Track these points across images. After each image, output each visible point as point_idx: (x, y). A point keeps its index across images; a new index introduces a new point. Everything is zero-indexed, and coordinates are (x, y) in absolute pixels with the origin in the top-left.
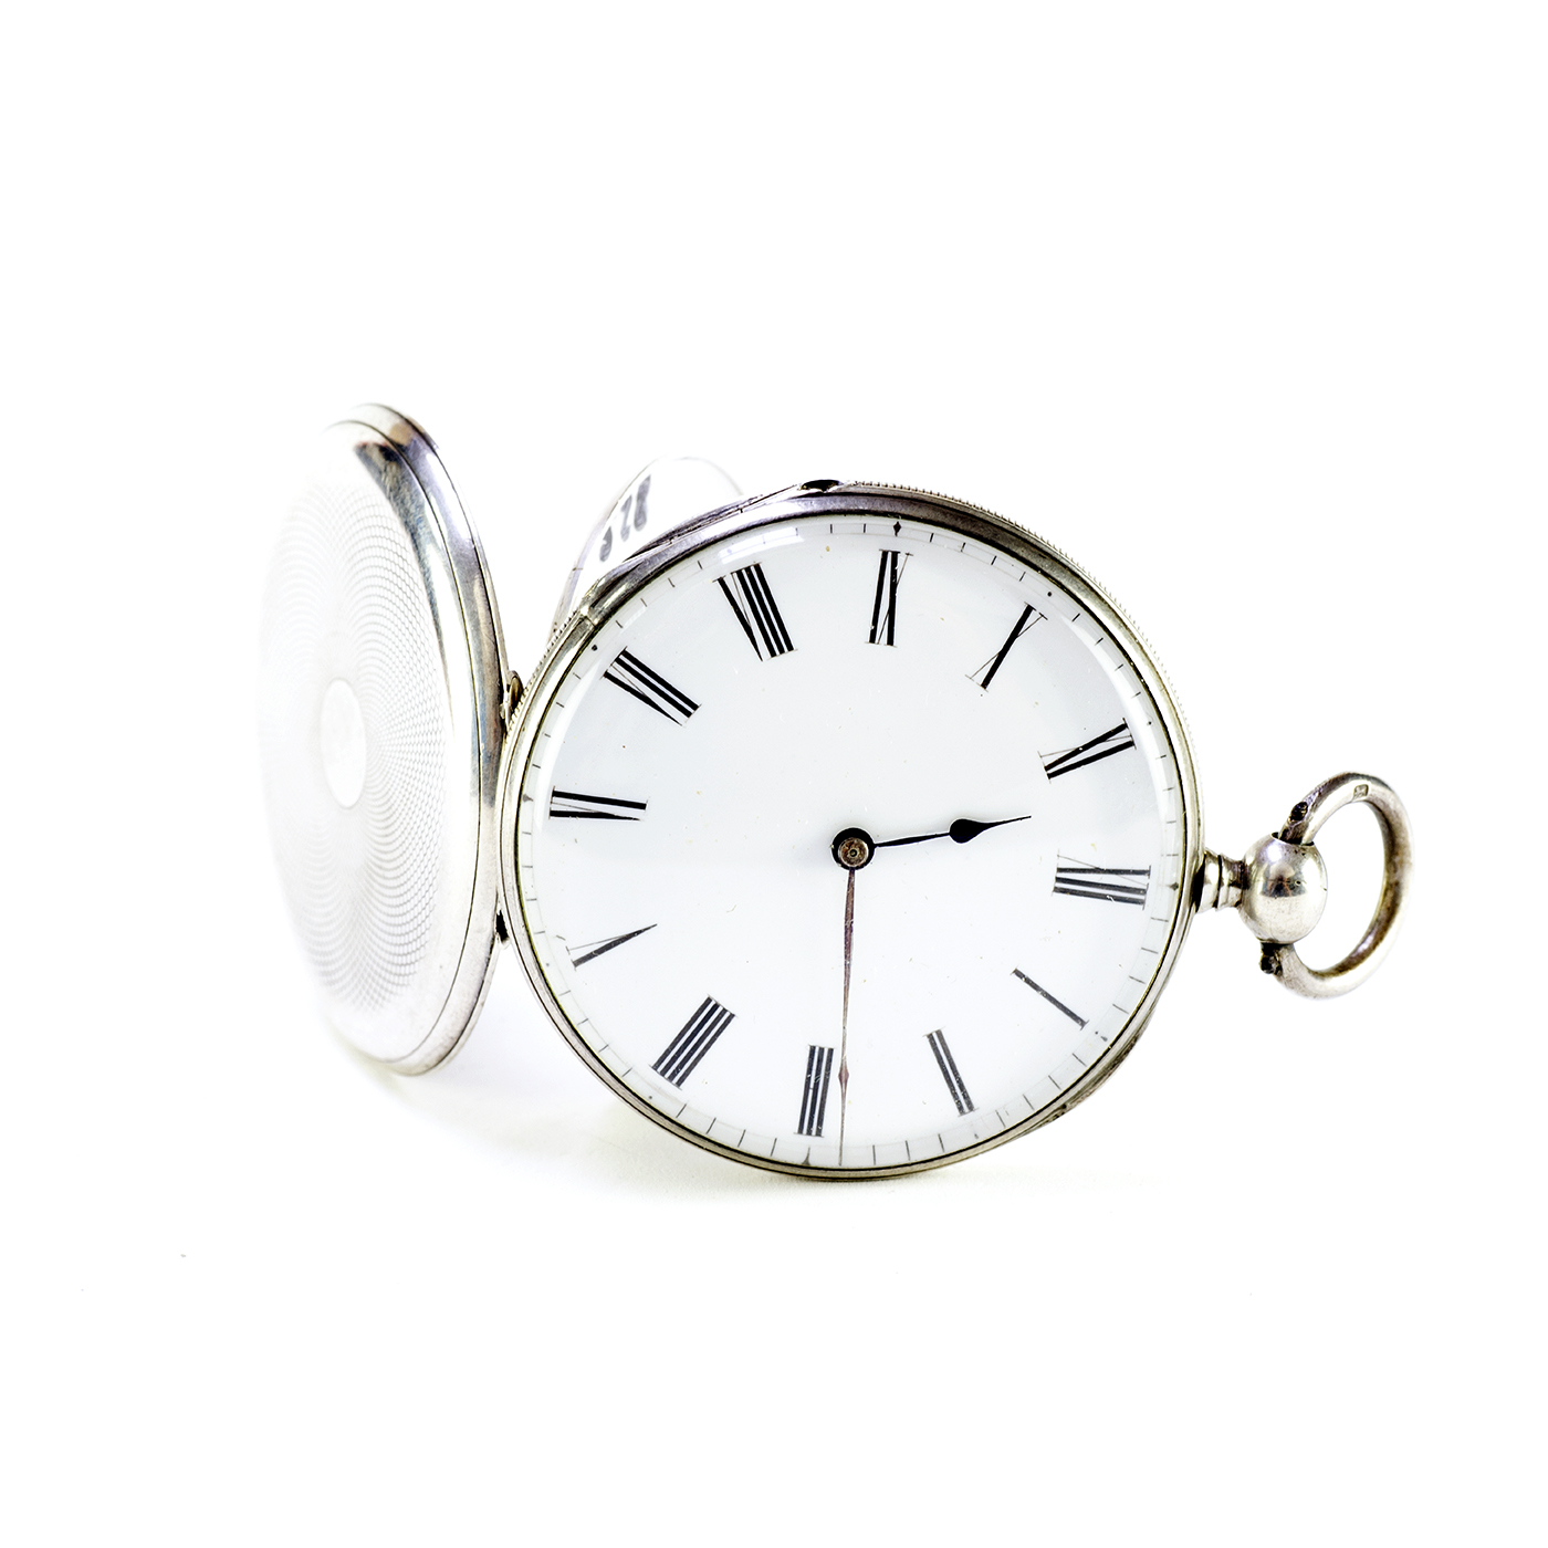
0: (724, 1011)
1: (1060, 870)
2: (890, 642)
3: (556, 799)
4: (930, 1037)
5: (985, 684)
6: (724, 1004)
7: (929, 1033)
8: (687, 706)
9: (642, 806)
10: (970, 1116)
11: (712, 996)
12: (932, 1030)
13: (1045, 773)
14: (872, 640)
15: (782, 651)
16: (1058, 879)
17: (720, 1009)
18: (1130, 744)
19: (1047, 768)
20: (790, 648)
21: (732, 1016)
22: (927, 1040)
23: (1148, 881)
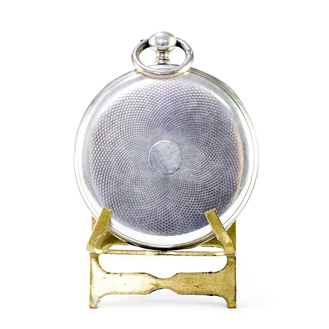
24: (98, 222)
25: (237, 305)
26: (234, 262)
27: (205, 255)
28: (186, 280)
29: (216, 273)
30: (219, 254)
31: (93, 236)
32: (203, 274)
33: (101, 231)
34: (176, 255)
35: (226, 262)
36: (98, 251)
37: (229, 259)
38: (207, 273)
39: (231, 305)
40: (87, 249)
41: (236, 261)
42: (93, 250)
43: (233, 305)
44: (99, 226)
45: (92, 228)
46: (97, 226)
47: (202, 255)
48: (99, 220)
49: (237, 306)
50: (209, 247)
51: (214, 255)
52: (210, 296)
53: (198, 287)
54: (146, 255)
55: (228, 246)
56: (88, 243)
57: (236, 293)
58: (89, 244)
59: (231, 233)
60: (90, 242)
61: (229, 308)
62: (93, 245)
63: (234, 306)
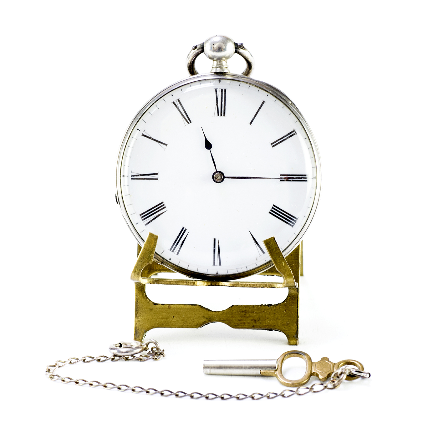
0: (273, 208)
1: (218, 115)
2: (157, 174)
3: (216, 264)
4: (273, 146)
5: (166, 145)
6: (270, 208)
7: (272, 147)
8: (183, 231)
9: (215, 239)
10: (296, 131)
11: (269, 212)
12: (271, 146)
13: (190, 124)
14: (157, 179)
15: (164, 205)
16: (221, 115)
17: (272, 209)
18: (178, 100)
19: (189, 123)
20: (162, 203)
21: (274, 205)
22: (274, 147)
23: (218, 89)
24: (143, 249)
25: (299, 341)
26: (296, 294)
27: (263, 287)
28: (243, 314)
29: (276, 306)
30: (278, 285)
31: (138, 264)
32: (261, 307)
33: (147, 259)
34: (230, 286)
35: (288, 294)
36: (143, 281)
37: (291, 290)
38: (266, 306)
39: (293, 342)
40: (131, 279)
41: (298, 292)
42: (138, 280)
43: (294, 342)
44: (144, 253)
45: (138, 252)
46: (142, 253)
47: (260, 287)
48: (145, 247)
49: (298, 343)
50: (269, 275)
51: (273, 287)
52: (269, 331)
53: (255, 321)
54: (197, 286)
55: (288, 277)
56: (132, 273)
57: (297, 328)
58: (134, 273)
59: (293, 260)
60: (135, 271)
61: (290, 345)
62: (138, 274)
63: (296, 343)
